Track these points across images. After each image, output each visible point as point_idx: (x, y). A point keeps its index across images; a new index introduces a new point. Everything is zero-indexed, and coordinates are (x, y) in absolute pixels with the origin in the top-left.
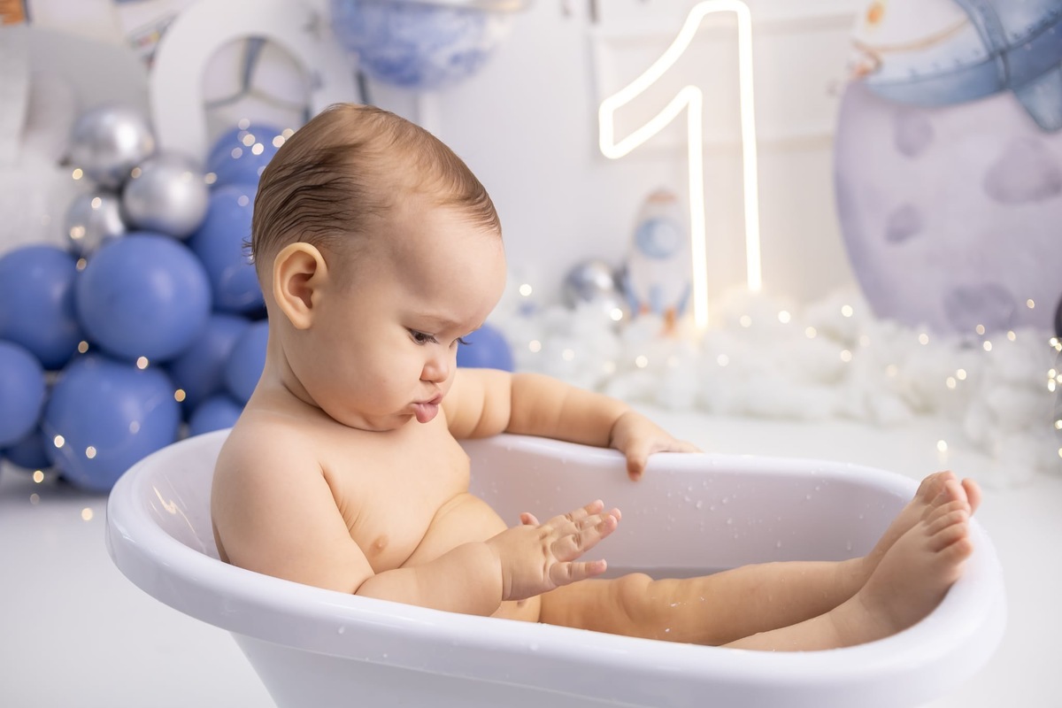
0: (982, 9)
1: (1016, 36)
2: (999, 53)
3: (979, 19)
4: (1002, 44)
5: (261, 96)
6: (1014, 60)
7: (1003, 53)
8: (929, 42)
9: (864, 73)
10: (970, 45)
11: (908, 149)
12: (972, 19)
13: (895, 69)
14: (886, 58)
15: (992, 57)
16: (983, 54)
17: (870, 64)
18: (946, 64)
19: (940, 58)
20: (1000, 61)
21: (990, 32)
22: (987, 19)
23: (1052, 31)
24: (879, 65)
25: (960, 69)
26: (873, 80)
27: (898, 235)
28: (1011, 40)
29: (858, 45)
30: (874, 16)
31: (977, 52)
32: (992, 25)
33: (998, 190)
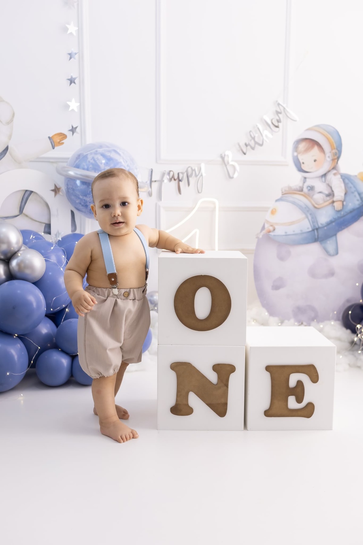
0: (311, 214)
1: (321, 224)
2: (316, 229)
3: (310, 218)
4: (317, 227)
5: (27, 216)
6: (321, 232)
7: (317, 229)
8: (292, 223)
9: (270, 232)
10: (306, 226)
11: (281, 258)
12: (307, 217)
13: (280, 231)
14: (276, 227)
15: (313, 230)
16: (310, 229)
17: (271, 228)
18: (298, 231)
19: (295, 229)
20: (316, 231)
21: (313, 222)
22: (312, 218)
23: (334, 224)
24: (274, 230)
25: (302, 233)
26: (272, 234)
27: (276, 287)
28: (320, 225)
29: (268, 222)
30: (273, 212)
31: (308, 228)
32: (314, 220)
33: (313, 274)
